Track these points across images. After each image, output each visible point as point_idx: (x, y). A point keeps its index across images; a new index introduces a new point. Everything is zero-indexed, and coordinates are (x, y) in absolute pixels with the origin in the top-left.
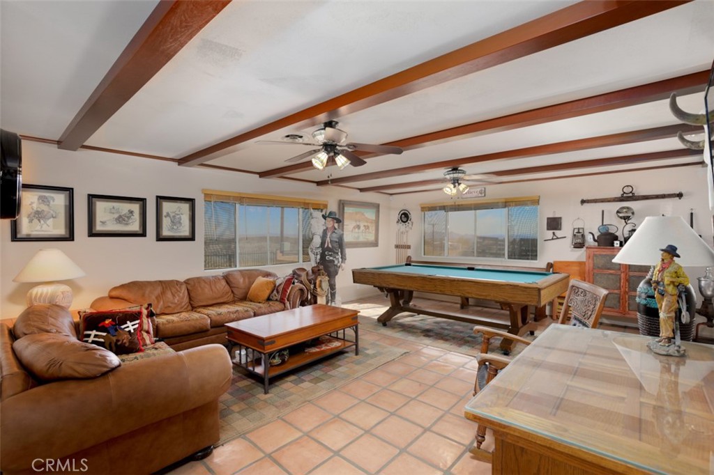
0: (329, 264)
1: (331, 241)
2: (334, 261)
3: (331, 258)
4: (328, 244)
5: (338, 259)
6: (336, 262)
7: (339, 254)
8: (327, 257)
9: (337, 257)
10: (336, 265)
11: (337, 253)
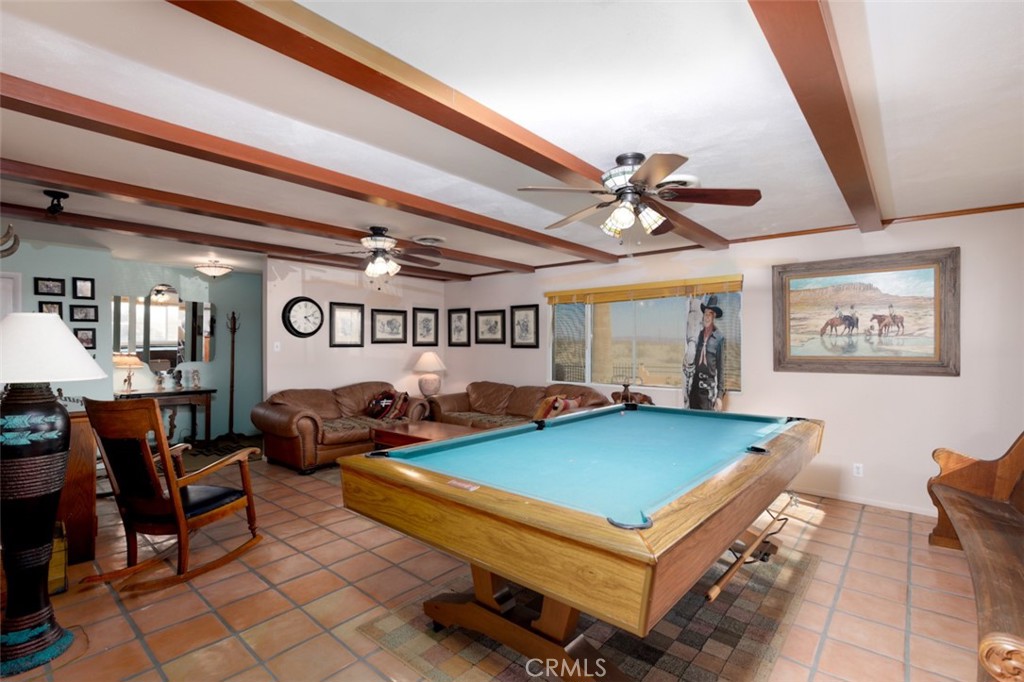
0: (702, 396)
1: (707, 352)
2: (707, 391)
3: (705, 385)
4: (703, 360)
5: (713, 388)
6: (711, 395)
7: (716, 378)
8: (701, 382)
9: (713, 384)
10: (710, 401)
11: (713, 377)
